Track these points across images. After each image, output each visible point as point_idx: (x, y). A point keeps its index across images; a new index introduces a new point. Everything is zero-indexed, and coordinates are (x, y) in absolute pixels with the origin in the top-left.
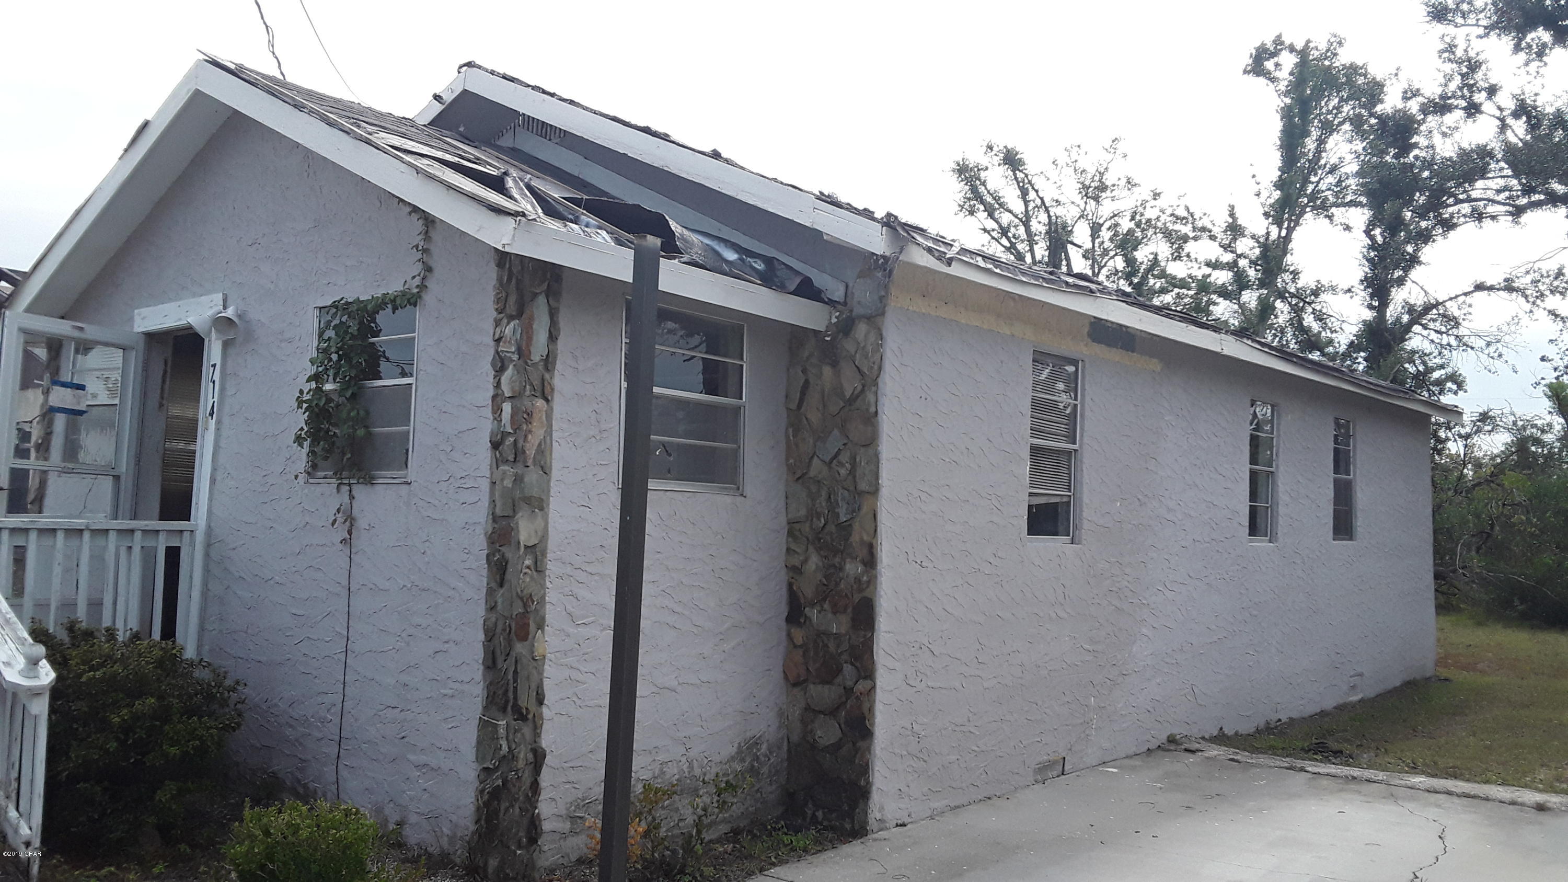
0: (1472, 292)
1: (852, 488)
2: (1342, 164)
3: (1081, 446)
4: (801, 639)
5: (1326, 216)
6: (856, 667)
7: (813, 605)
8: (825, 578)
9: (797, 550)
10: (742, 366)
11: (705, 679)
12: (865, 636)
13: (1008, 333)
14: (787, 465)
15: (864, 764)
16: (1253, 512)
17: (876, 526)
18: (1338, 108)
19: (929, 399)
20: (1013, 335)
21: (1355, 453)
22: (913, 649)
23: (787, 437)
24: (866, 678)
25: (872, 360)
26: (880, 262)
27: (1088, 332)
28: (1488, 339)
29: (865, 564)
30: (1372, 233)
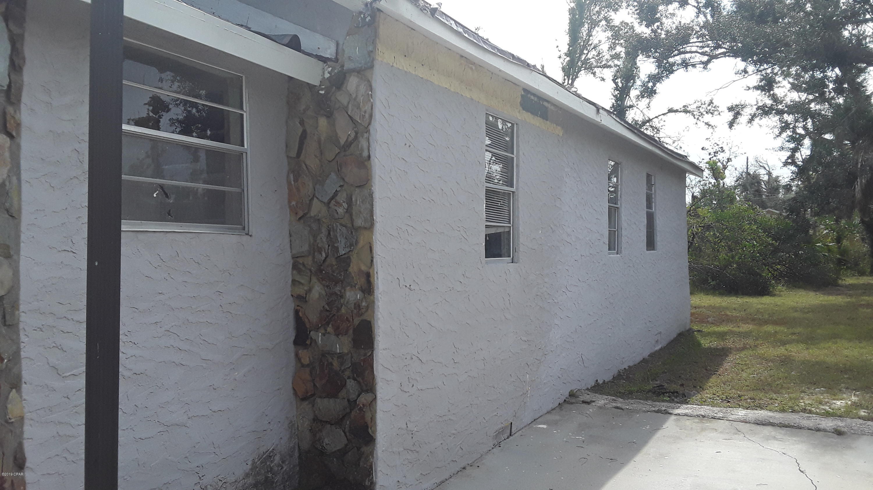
0: (667, 113)
1: (349, 225)
2: (600, 44)
3: (517, 189)
4: (308, 359)
5: (592, 73)
6: (359, 382)
7: (317, 329)
8: (328, 305)
9: (302, 281)
10: (242, 115)
11: (216, 409)
12: (365, 355)
13: (468, 96)
14: (290, 207)
15: (368, 467)
16: (612, 234)
17: (372, 257)
18: (599, 13)
19: (412, 146)
20: (472, 99)
21: (655, 196)
22: (405, 361)
23: (289, 183)
24: (367, 391)
25: (363, 110)
26: (367, 20)
27: (520, 102)
28: (674, 139)
29: (363, 291)
30: (616, 81)
